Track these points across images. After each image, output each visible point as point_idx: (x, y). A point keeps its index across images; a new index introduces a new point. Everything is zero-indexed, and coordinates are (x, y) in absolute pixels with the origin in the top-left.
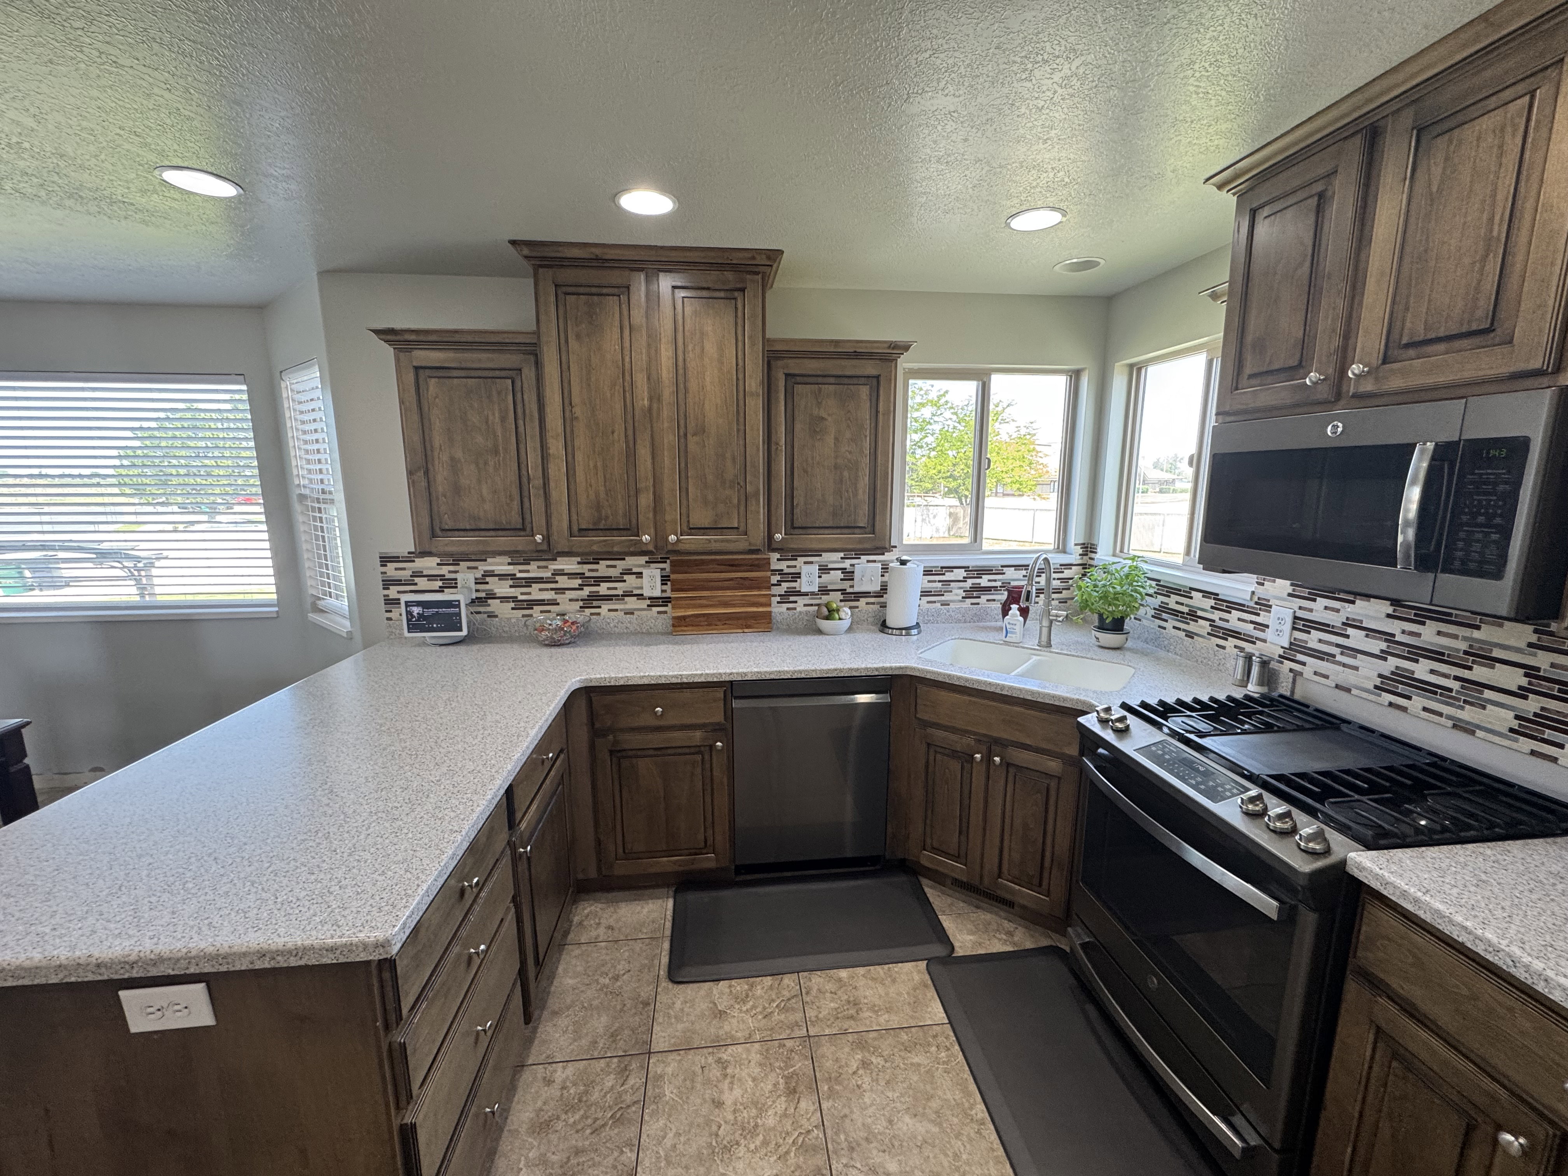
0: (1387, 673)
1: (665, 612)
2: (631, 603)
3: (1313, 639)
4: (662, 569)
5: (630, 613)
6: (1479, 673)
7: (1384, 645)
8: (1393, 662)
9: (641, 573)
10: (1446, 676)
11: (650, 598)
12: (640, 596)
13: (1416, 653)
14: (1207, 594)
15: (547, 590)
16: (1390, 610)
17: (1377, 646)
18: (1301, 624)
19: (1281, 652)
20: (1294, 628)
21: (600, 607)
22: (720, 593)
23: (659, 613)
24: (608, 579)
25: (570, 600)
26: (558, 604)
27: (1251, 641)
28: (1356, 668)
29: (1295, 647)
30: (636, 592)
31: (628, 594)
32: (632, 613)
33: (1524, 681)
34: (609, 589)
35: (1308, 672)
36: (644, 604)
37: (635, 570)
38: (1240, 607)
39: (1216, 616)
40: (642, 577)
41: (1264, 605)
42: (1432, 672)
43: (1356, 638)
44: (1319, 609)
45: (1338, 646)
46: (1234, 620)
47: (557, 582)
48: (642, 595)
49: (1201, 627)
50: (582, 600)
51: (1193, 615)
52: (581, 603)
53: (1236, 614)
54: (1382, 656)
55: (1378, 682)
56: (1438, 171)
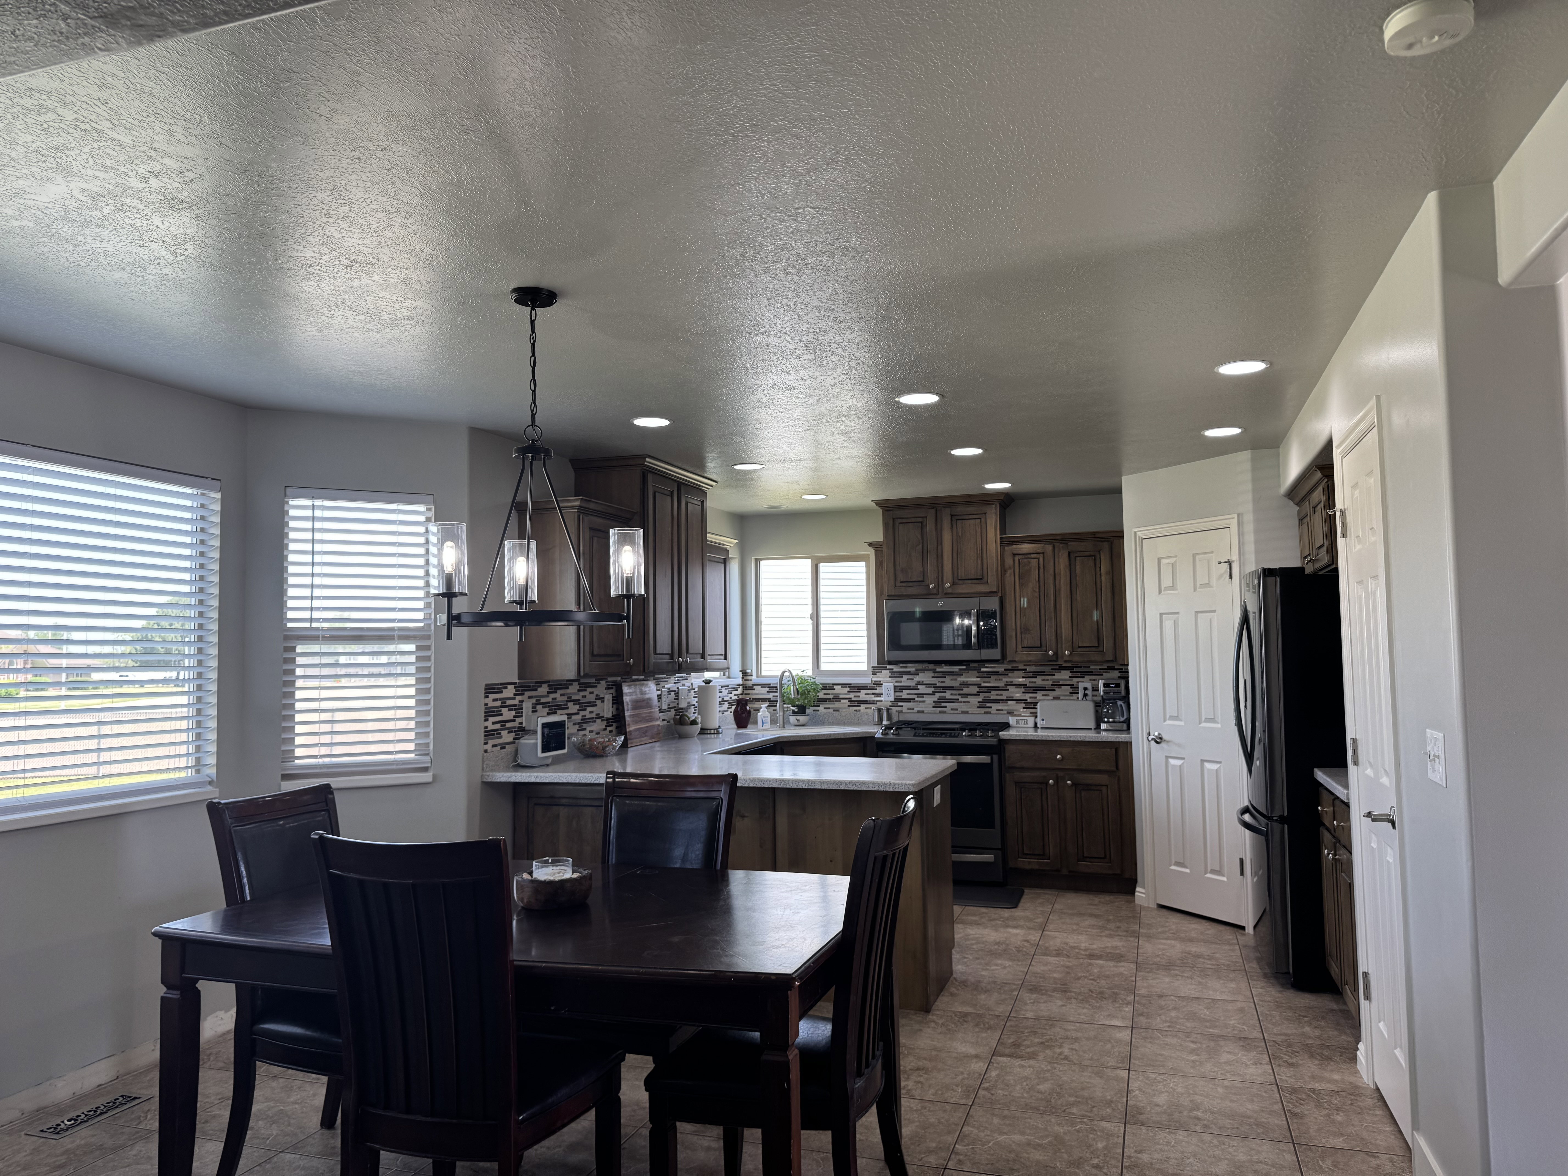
0: (936, 700)
1: (612, 731)
2: (598, 725)
3: (905, 694)
5: (598, 733)
6: (966, 690)
7: (933, 689)
8: (937, 695)
9: (604, 698)
10: (956, 695)
11: (608, 719)
13: (945, 689)
14: (844, 685)
16: (933, 675)
17: (930, 690)
18: (899, 689)
19: (890, 704)
20: (895, 692)
21: (586, 729)
22: (642, 711)
23: (610, 731)
24: (590, 704)
25: (573, 724)
27: (874, 703)
28: (924, 702)
29: (898, 700)
30: (602, 714)
31: (599, 717)
33: (978, 690)
34: (588, 713)
35: (904, 709)
36: (603, 725)
37: (601, 696)
38: (864, 688)
39: (851, 695)
40: (604, 701)
41: (878, 684)
42: (951, 694)
43: (922, 689)
44: (905, 681)
45: (916, 694)
46: (863, 695)
48: (604, 717)
49: (844, 703)
50: (577, 724)
51: (837, 698)
53: (863, 692)
54: (933, 694)
55: (934, 704)
56: (960, 530)
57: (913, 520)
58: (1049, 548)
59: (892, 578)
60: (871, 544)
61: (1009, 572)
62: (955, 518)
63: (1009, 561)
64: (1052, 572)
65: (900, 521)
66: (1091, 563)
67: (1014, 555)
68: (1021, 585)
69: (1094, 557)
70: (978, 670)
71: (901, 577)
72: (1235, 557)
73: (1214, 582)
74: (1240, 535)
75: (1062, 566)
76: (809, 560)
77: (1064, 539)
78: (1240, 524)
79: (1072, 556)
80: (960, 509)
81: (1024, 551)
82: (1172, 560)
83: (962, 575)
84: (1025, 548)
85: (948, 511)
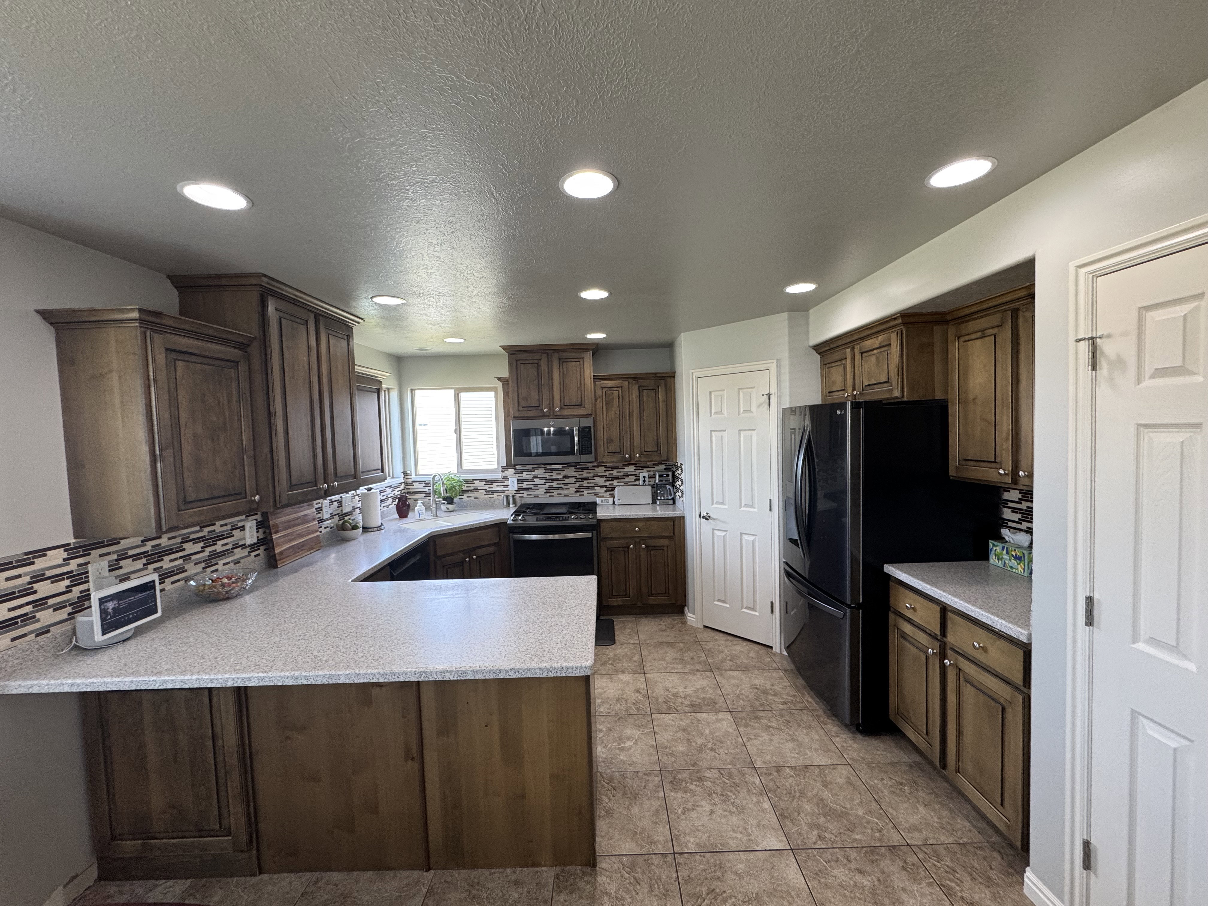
0: (547, 488)
1: (259, 555)
2: (239, 553)
3: (525, 485)
4: (256, 520)
5: (237, 562)
6: (567, 481)
7: (544, 481)
8: (548, 485)
9: (243, 526)
10: (560, 484)
11: (249, 546)
12: (243, 546)
13: (553, 480)
14: (481, 480)
15: (176, 559)
16: (544, 471)
17: (543, 482)
18: (520, 481)
19: (515, 492)
20: (518, 483)
21: (217, 564)
22: (296, 529)
23: (255, 556)
24: (222, 537)
25: (195, 564)
26: (186, 571)
27: (503, 492)
28: (539, 490)
29: (520, 489)
30: (241, 543)
31: (236, 546)
32: (239, 562)
33: (575, 480)
34: (223, 545)
35: (525, 495)
36: (245, 552)
37: (240, 524)
38: (496, 481)
39: (487, 487)
40: (244, 530)
41: (506, 478)
42: (557, 484)
43: (537, 481)
44: (525, 475)
45: (532, 485)
46: (495, 487)
47: (184, 550)
48: (245, 544)
49: (482, 494)
50: (204, 561)
51: (476, 490)
52: (203, 565)
53: (495, 484)
54: (545, 484)
55: (545, 491)
56: (565, 369)
57: (531, 362)
58: (626, 383)
59: (516, 404)
60: (499, 379)
61: (599, 400)
62: (562, 361)
63: (599, 392)
64: (627, 400)
65: (521, 362)
66: (653, 394)
67: (602, 388)
68: (607, 409)
69: (655, 390)
71: (523, 404)
72: (773, 391)
73: (754, 409)
74: (779, 375)
75: (634, 397)
76: (452, 391)
77: (636, 378)
78: (779, 367)
79: (641, 389)
80: (565, 355)
81: (609, 386)
82: (721, 393)
83: (567, 402)
84: (610, 383)
85: (556, 355)
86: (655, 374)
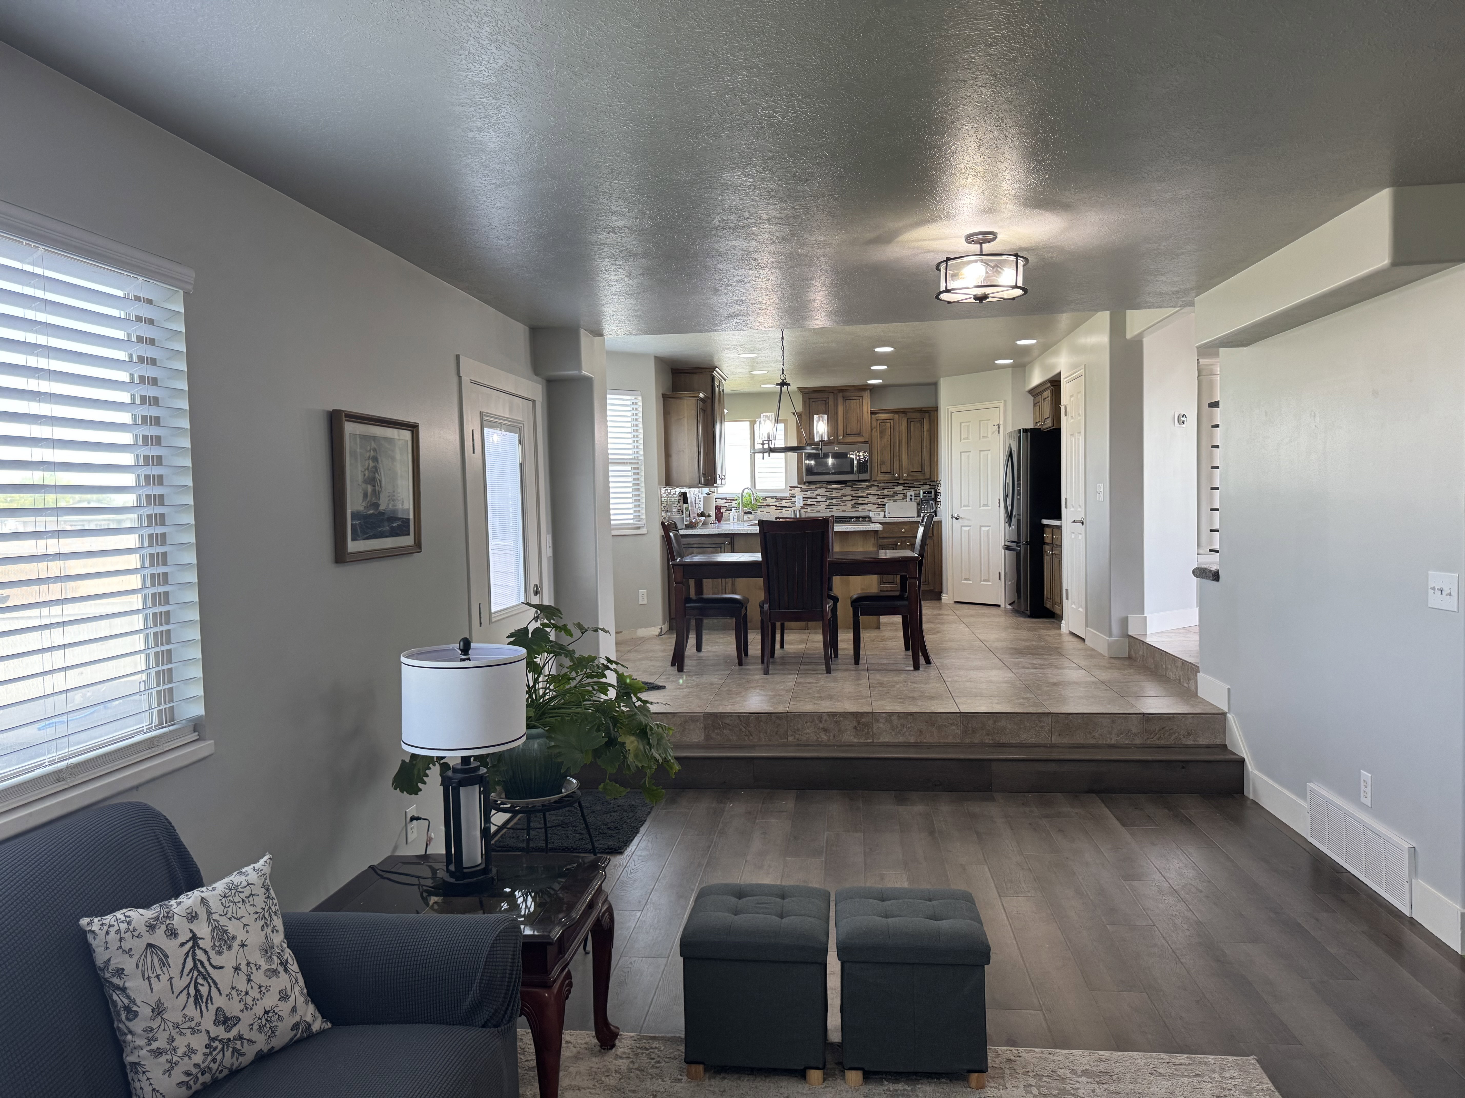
0: (827, 504)
3: (809, 502)
6: (845, 499)
8: (828, 501)
10: (839, 501)
13: (833, 498)
14: (772, 497)
16: (826, 490)
17: (824, 499)
18: (806, 498)
19: (801, 508)
20: (803, 500)
27: (791, 507)
28: (820, 506)
29: (805, 505)
33: (851, 498)
35: (809, 510)
38: (785, 498)
39: (777, 503)
41: (793, 496)
42: (836, 501)
43: (819, 499)
44: (809, 494)
45: (815, 501)
46: (784, 503)
49: (773, 508)
51: (768, 505)
53: (784, 501)
55: (826, 507)
56: (846, 406)
57: (821, 398)
58: (896, 416)
59: (808, 433)
60: (793, 414)
61: (874, 430)
62: (846, 399)
63: (875, 424)
64: (897, 429)
65: (813, 399)
66: (919, 425)
67: (878, 420)
68: (881, 438)
69: (921, 422)
70: (851, 486)
72: (1001, 423)
73: (989, 435)
74: (1005, 412)
75: (903, 427)
76: (748, 423)
77: (905, 412)
78: (1005, 405)
79: (909, 421)
80: (848, 394)
81: (883, 418)
82: (968, 424)
83: (848, 432)
84: (883, 416)
85: (841, 394)
86: (921, 408)
